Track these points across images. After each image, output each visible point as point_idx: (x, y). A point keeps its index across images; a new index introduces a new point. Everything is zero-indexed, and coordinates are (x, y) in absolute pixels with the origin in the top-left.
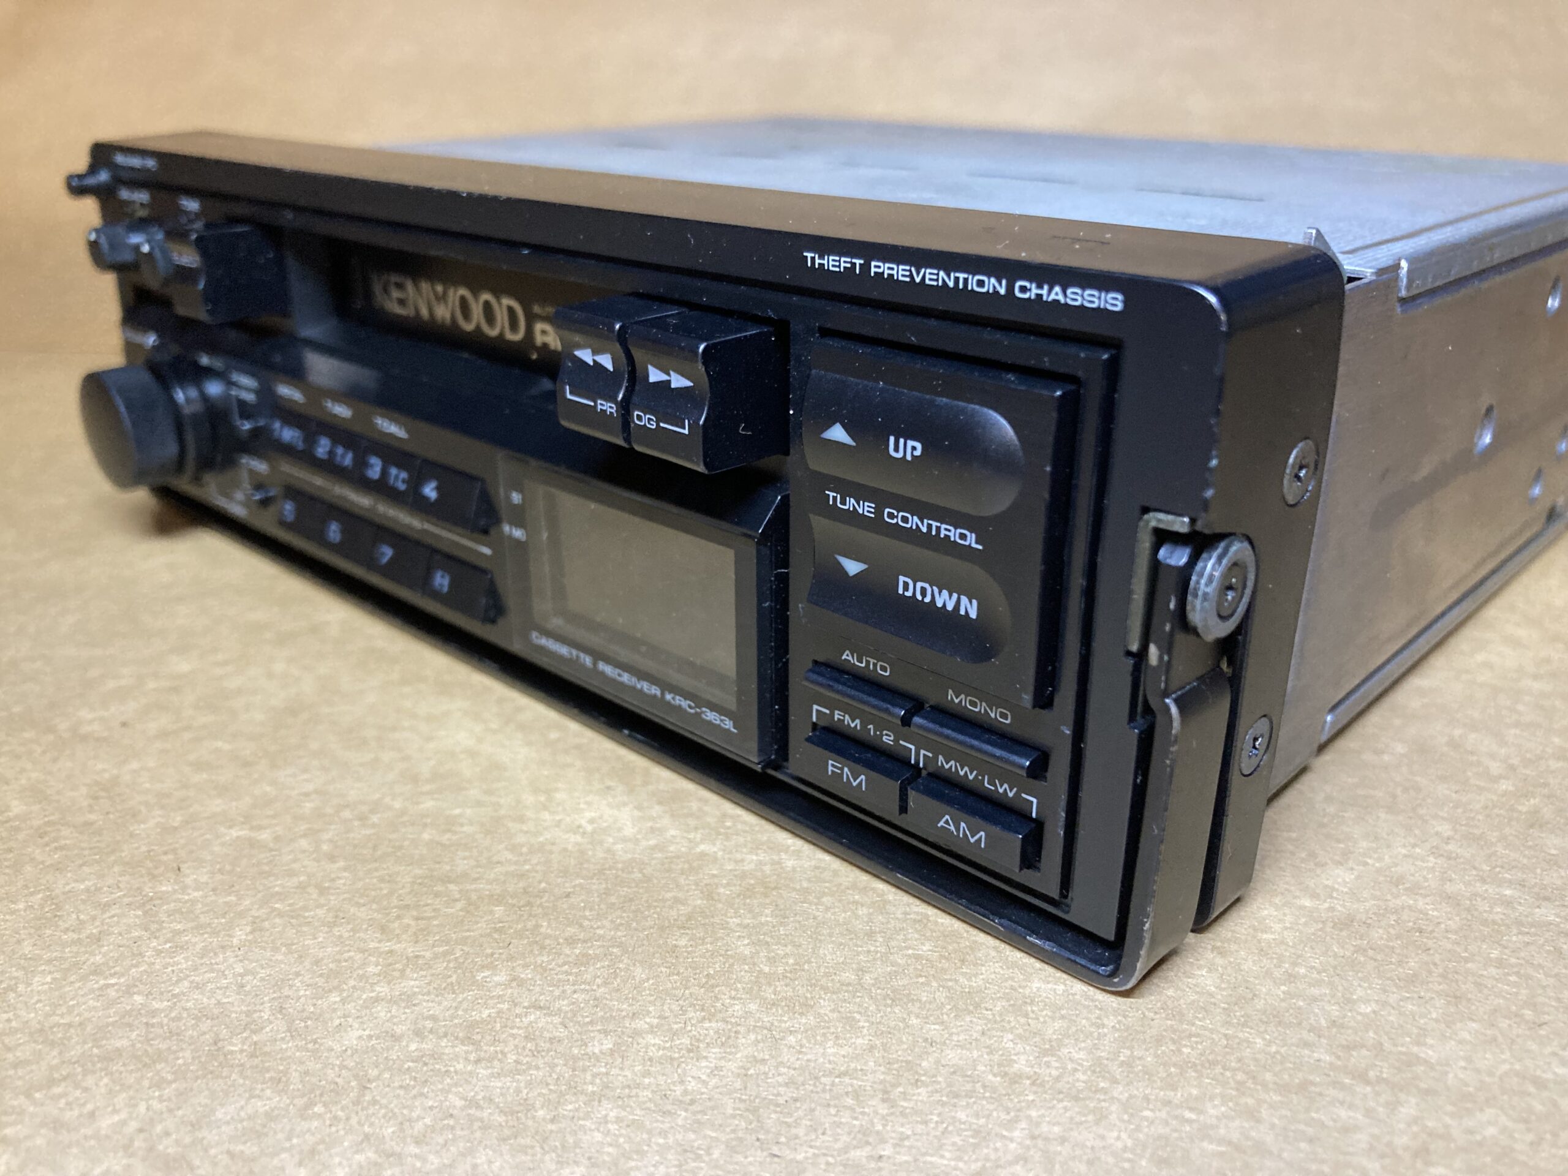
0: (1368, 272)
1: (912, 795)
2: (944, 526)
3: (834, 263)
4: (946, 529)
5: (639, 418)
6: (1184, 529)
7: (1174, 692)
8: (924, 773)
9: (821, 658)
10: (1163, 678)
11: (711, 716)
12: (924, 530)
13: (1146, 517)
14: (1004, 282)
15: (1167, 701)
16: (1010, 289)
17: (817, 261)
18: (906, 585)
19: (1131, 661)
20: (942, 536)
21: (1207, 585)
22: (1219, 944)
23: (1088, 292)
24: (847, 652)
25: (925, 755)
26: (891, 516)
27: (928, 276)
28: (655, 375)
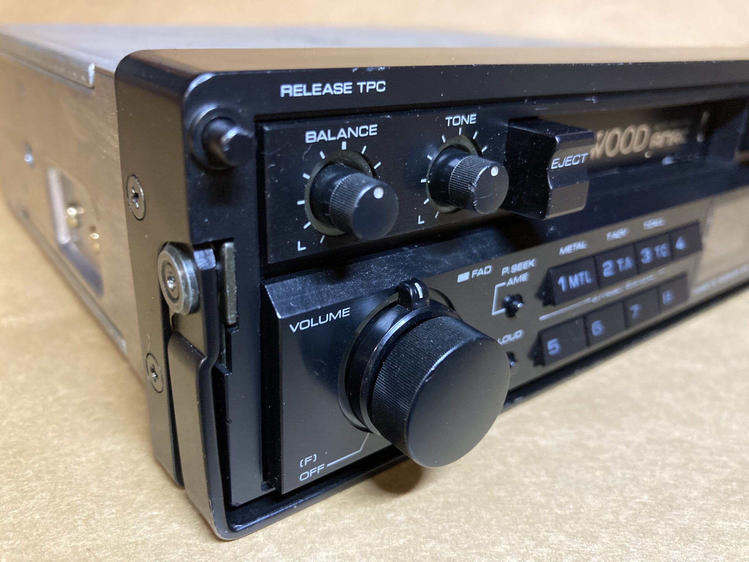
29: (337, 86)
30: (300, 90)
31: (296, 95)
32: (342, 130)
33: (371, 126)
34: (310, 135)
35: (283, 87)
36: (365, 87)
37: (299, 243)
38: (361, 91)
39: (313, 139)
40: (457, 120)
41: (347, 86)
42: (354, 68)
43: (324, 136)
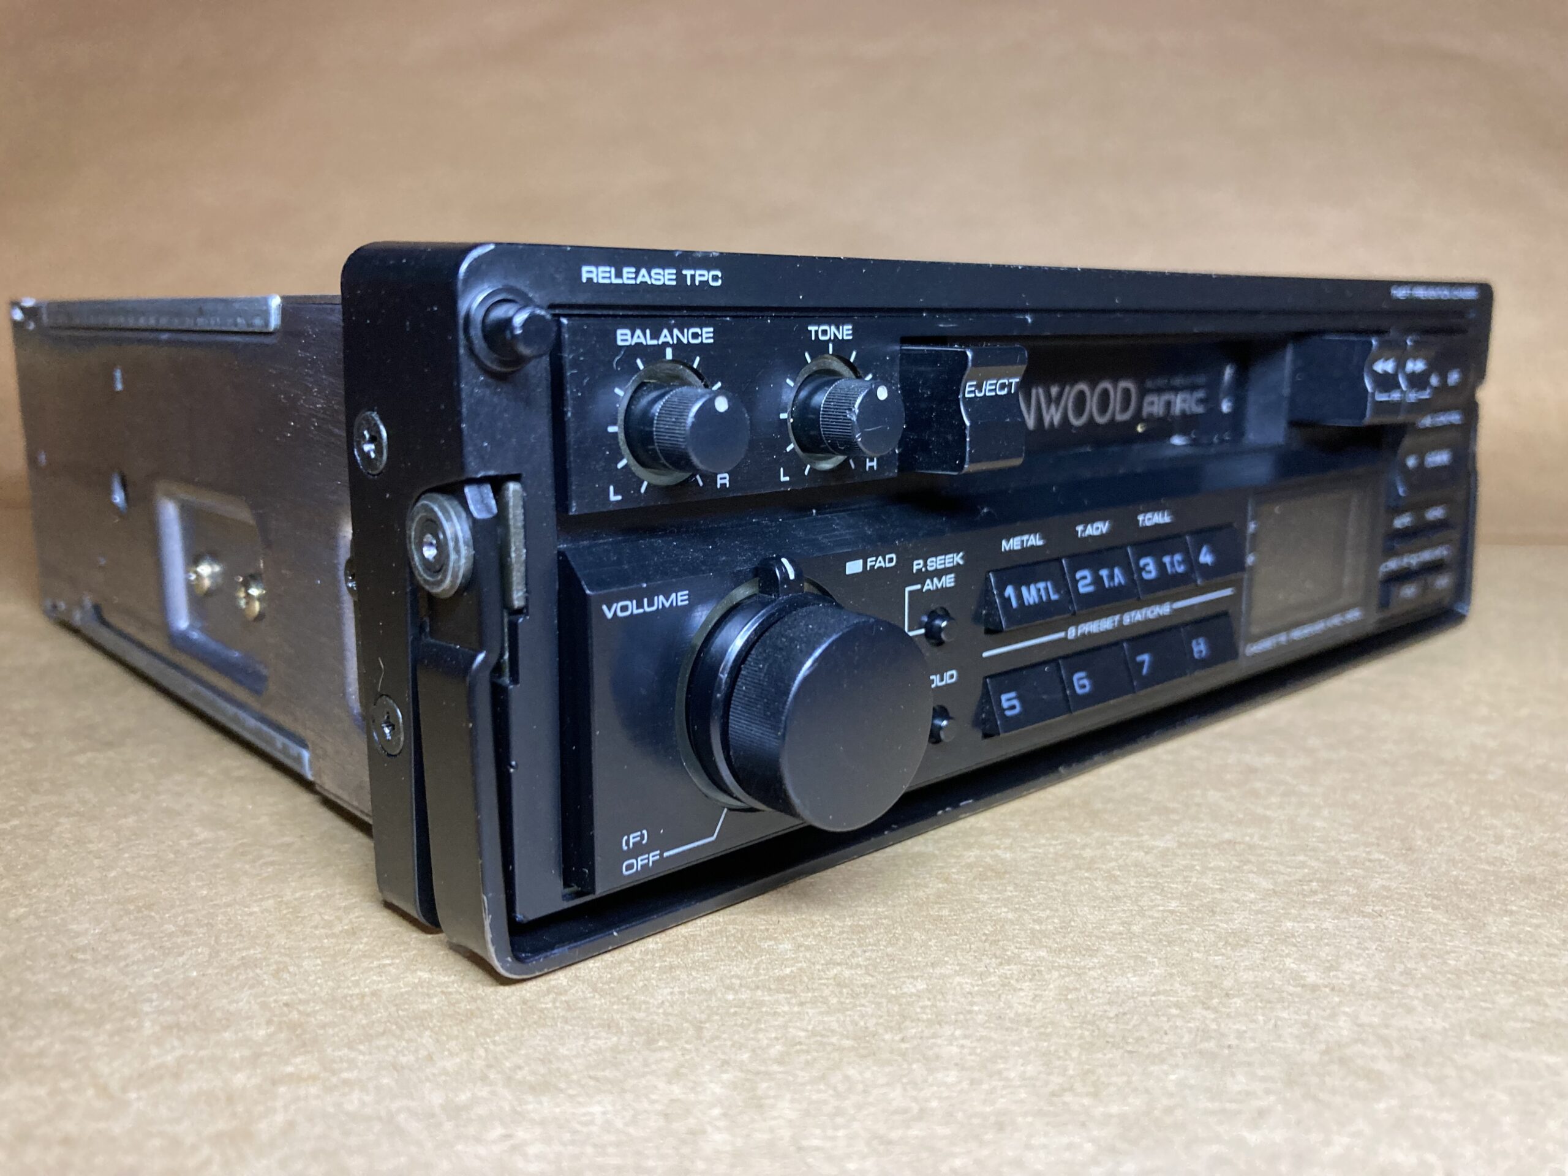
29: (656, 274)
30: (608, 275)
31: (601, 281)
32: (665, 332)
33: (705, 330)
34: (622, 335)
35: (585, 269)
36: (693, 277)
37: (612, 488)
38: (689, 283)
39: (626, 340)
40: (825, 332)
41: (669, 274)
42: (676, 251)
43: (641, 338)
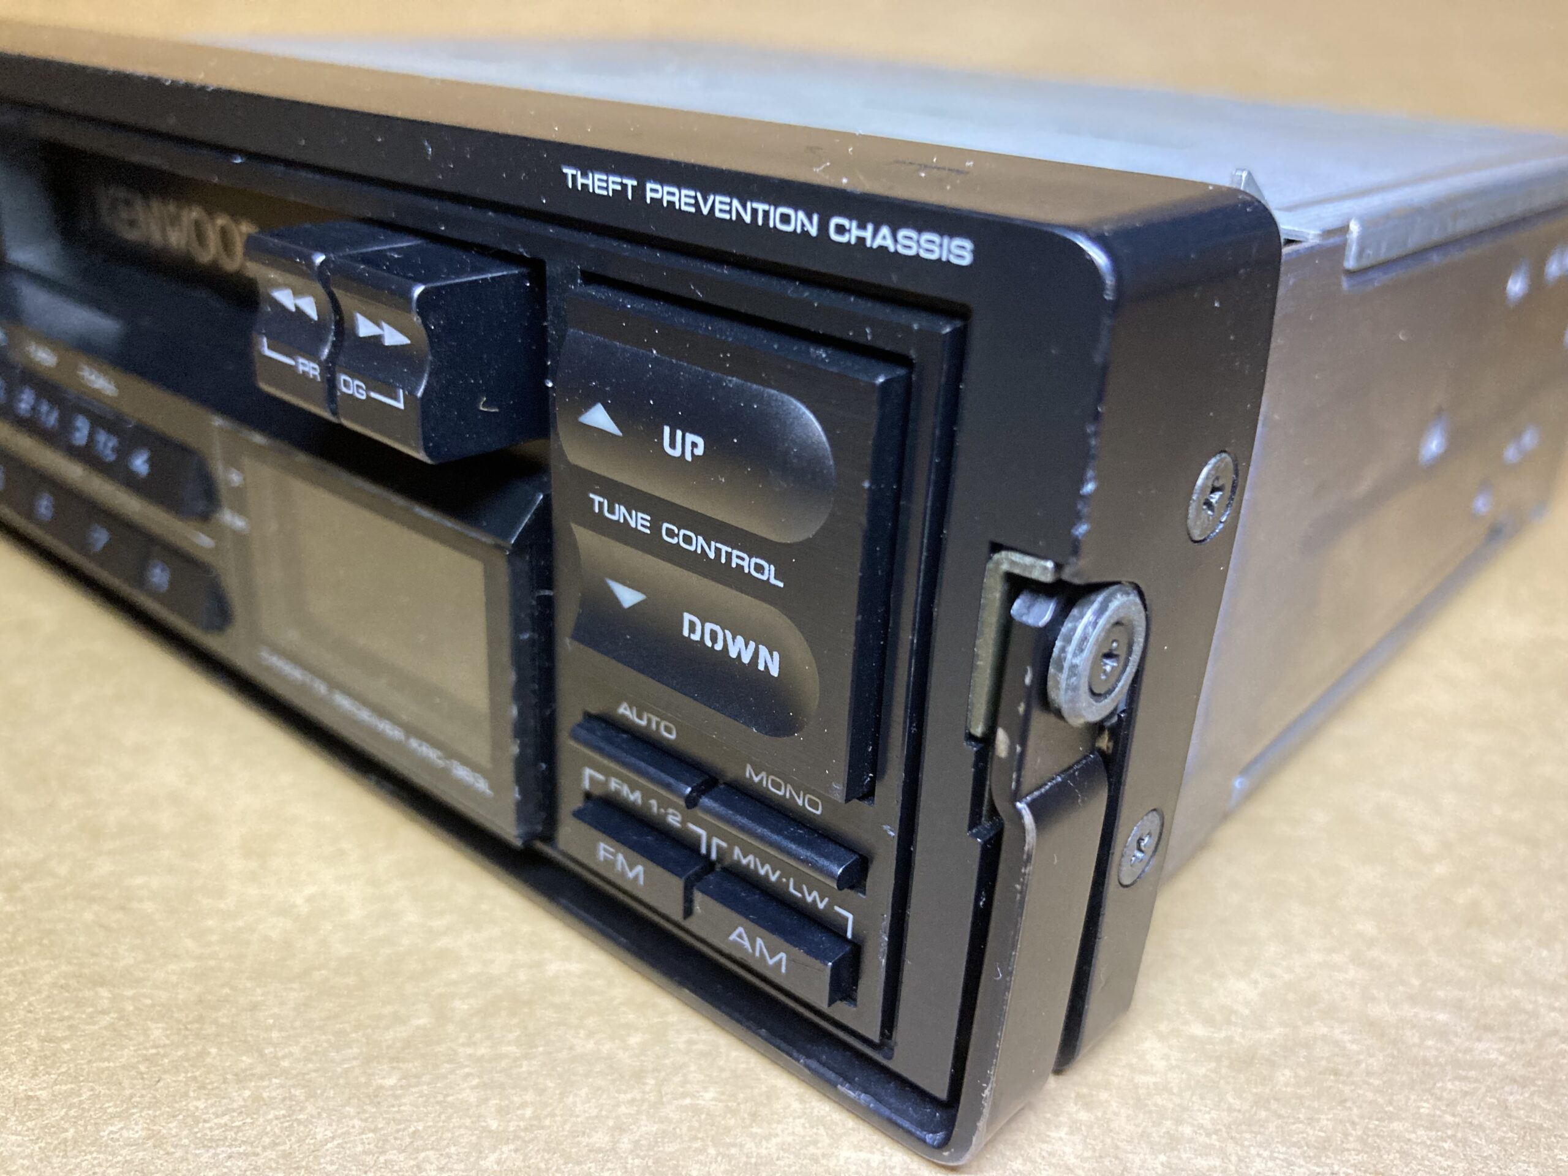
0: (1311, 236)
1: (698, 897)
2: (735, 553)
3: (602, 183)
4: (738, 557)
5: (346, 384)
6: (1048, 578)
7: (1030, 793)
8: (718, 867)
9: (594, 709)
10: (1014, 776)
11: (461, 772)
12: (712, 555)
13: (996, 556)
14: (815, 218)
15: (1019, 805)
16: (823, 227)
17: (580, 181)
18: (692, 626)
19: (973, 749)
20: (734, 565)
21: (1075, 655)
22: (1085, 1091)
23: (927, 236)
24: (625, 705)
25: (718, 847)
26: (670, 533)
27: (718, 206)
28: (365, 328)
